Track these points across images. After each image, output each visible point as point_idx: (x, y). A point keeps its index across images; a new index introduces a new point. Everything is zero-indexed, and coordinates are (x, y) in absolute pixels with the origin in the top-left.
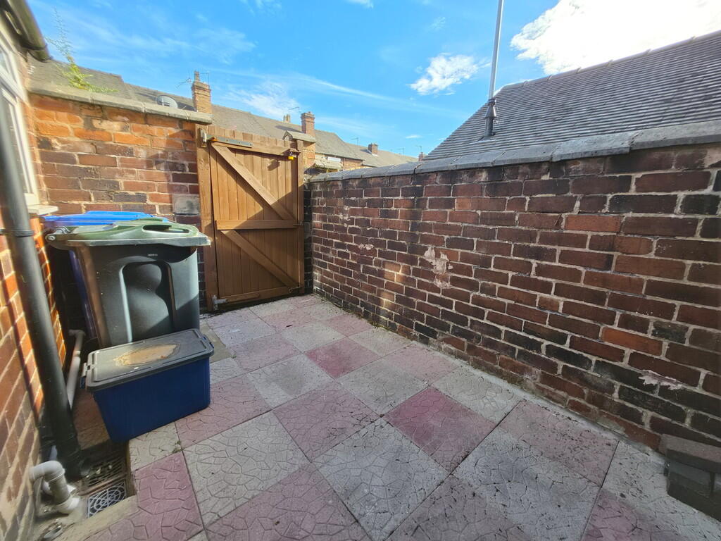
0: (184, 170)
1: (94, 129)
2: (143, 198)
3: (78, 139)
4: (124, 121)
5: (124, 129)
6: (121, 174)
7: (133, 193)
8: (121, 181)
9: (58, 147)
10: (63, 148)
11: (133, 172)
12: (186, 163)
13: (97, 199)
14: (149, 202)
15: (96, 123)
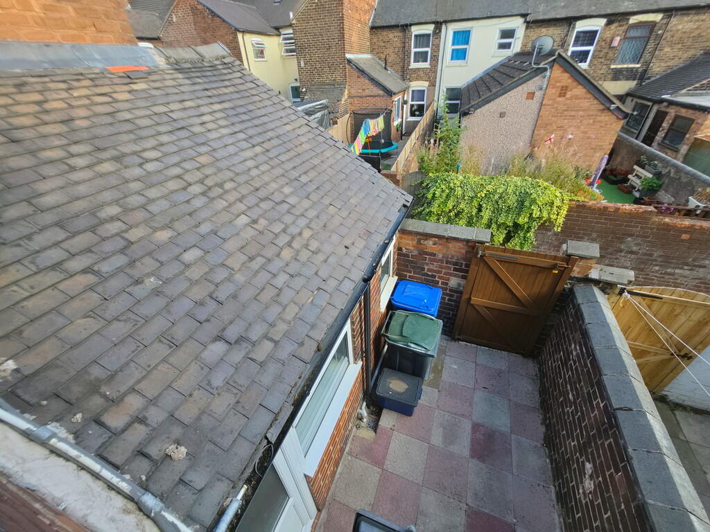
0: (461, 266)
1: (421, 244)
2: (435, 277)
3: (412, 248)
4: (435, 241)
5: (434, 244)
6: (427, 264)
7: (430, 273)
8: (426, 267)
9: (404, 251)
10: (406, 251)
11: (433, 264)
12: (464, 263)
13: (414, 273)
14: (437, 279)
15: (422, 241)
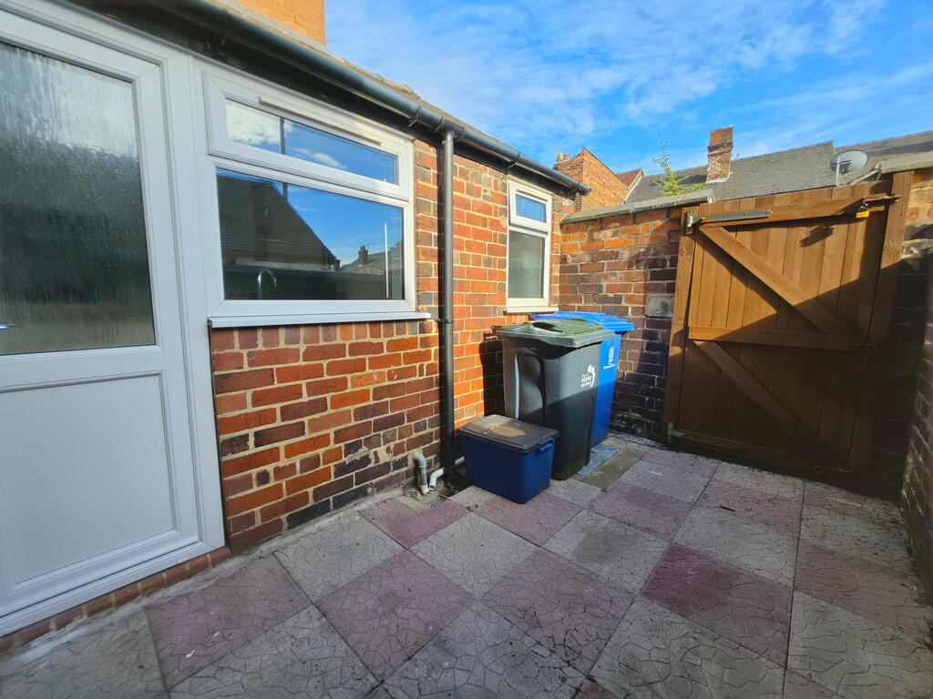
0: (664, 266)
1: (594, 240)
2: (618, 300)
3: (582, 252)
4: (616, 227)
5: (614, 235)
6: (606, 277)
7: (611, 295)
8: (604, 284)
9: (570, 259)
10: (572, 261)
11: (615, 275)
12: (667, 257)
13: (586, 301)
14: (624, 304)
15: (595, 235)
